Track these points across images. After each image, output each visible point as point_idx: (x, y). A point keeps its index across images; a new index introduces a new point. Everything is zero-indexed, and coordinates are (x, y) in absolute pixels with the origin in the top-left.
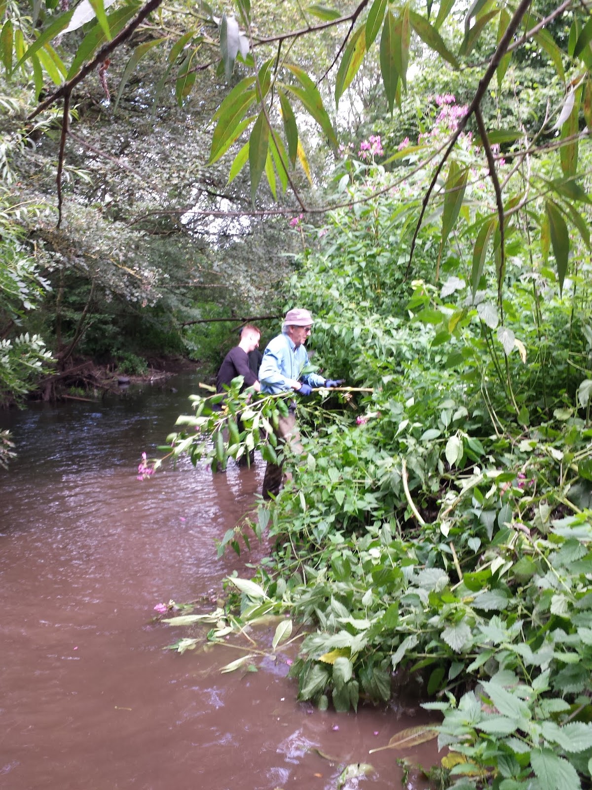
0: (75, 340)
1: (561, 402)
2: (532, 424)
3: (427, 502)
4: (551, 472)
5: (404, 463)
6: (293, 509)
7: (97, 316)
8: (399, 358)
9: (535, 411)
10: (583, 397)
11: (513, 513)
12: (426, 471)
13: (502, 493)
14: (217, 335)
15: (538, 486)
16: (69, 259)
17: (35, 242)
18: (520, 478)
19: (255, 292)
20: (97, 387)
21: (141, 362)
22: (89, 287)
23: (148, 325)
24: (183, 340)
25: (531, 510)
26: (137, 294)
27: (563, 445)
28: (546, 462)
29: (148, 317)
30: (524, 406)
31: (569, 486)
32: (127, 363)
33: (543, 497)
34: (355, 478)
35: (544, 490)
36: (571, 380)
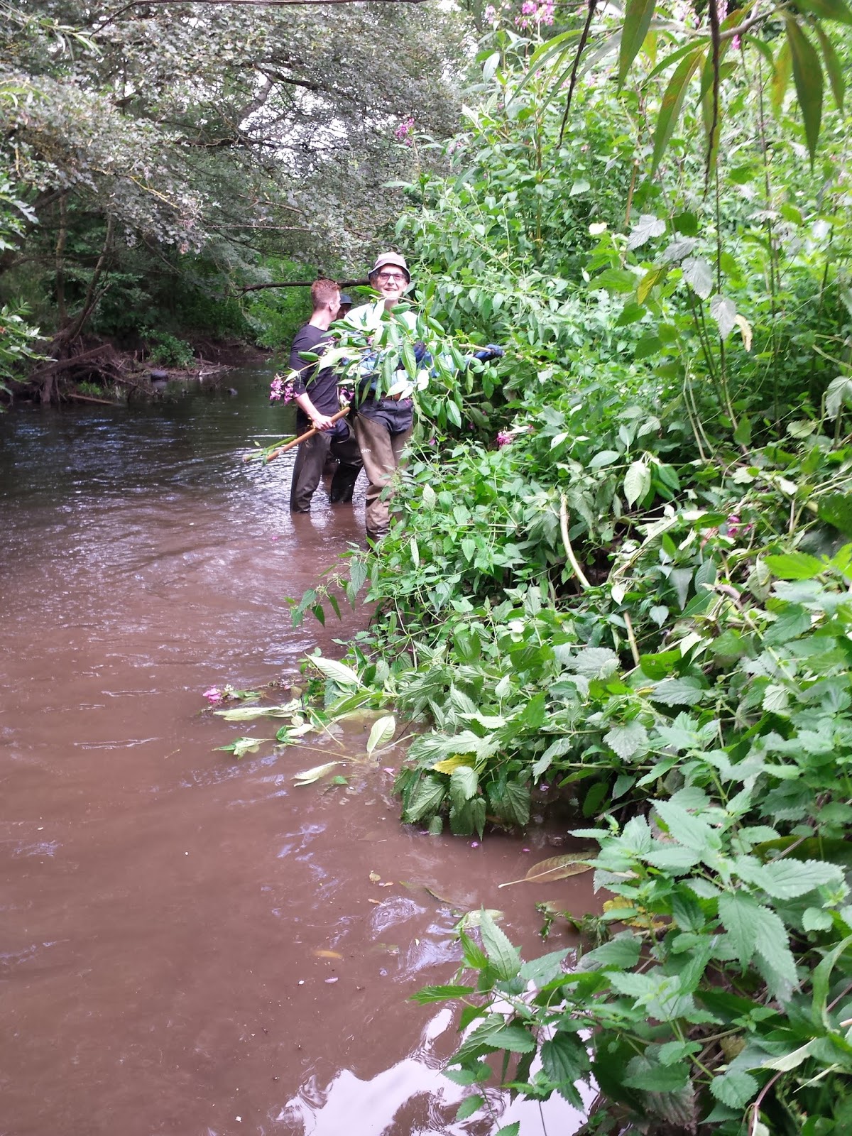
0: (85, 311)
1: (800, 411)
2: (755, 444)
3: (595, 556)
4: (777, 514)
5: (564, 499)
6: (402, 563)
7: (118, 275)
8: (564, 342)
9: (760, 424)
10: (832, 403)
11: (718, 571)
12: (595, 511)
13: (704, 543)
14: (297, 310)
15: (757, 534)
16: (69, 175)
17: (16, 146)
18: (732, 521)
19: (350, 241)
20: (120, 383)
21: (184, 348)
22: (104, 229)
23: (192, 288)
24: (246, 315)
25: (744, 567)
26: (172, 233)
27: (799, 474)
28: (772, 498)
29: (192, 276)
30: (744, 417)
31: (802, 533)
32: (164, 349)
33: (764, 549)
34: (491, 520)
35: (765, 540)
36: (817, 379)
